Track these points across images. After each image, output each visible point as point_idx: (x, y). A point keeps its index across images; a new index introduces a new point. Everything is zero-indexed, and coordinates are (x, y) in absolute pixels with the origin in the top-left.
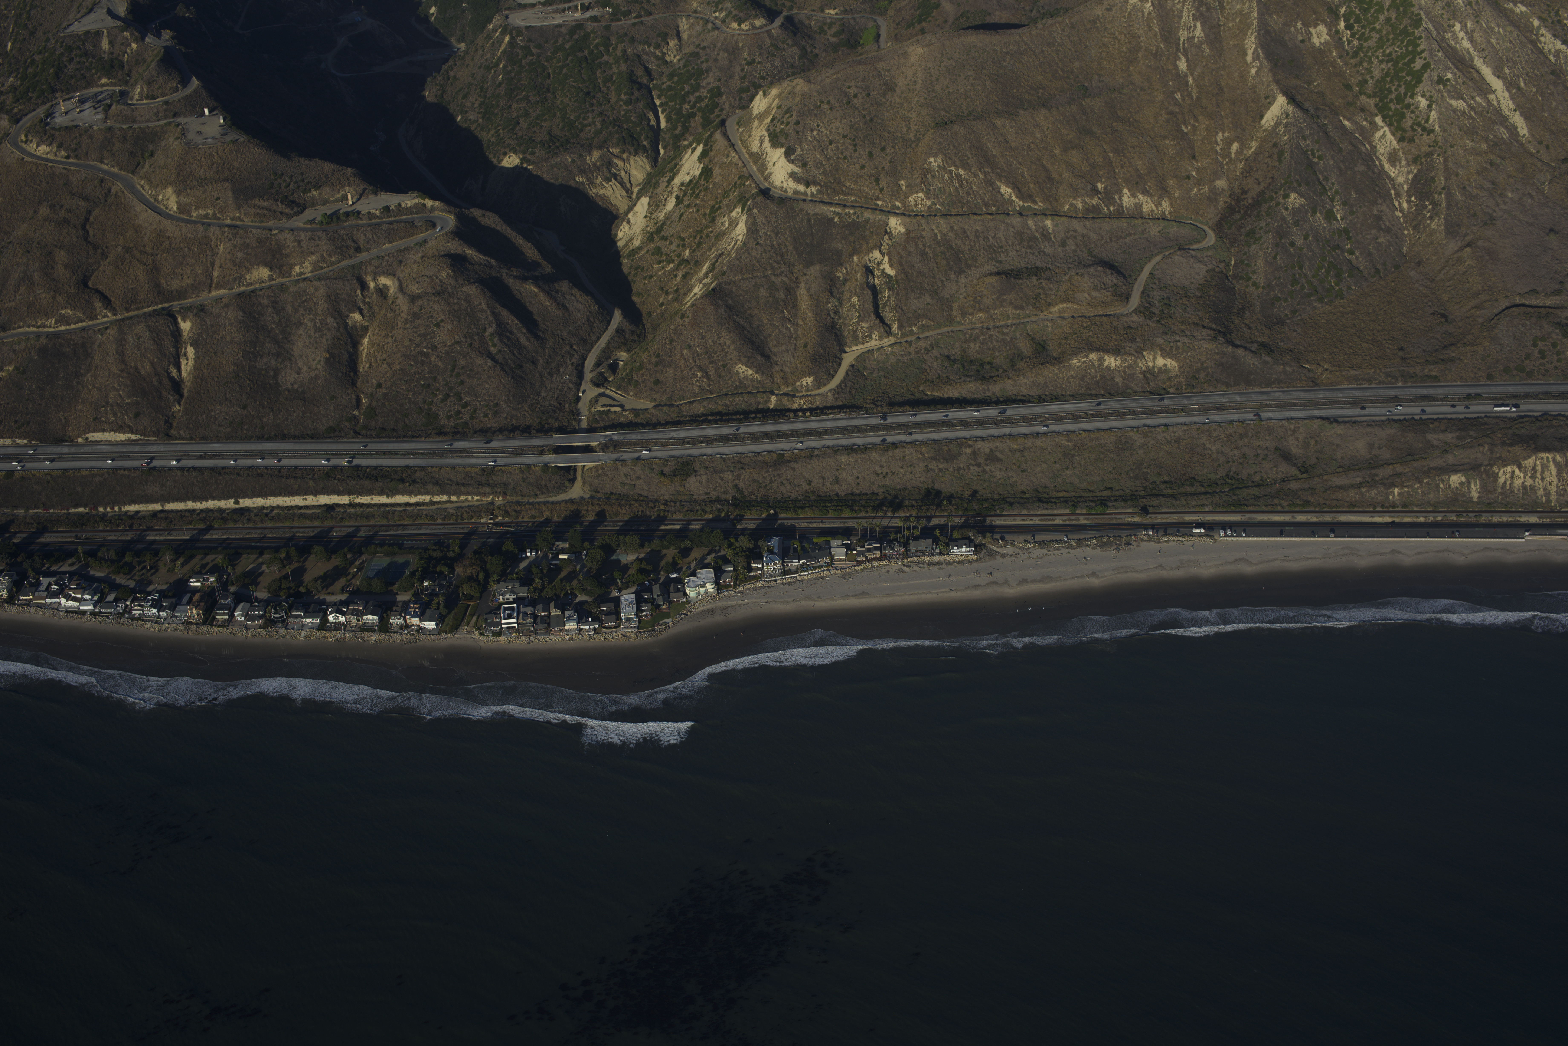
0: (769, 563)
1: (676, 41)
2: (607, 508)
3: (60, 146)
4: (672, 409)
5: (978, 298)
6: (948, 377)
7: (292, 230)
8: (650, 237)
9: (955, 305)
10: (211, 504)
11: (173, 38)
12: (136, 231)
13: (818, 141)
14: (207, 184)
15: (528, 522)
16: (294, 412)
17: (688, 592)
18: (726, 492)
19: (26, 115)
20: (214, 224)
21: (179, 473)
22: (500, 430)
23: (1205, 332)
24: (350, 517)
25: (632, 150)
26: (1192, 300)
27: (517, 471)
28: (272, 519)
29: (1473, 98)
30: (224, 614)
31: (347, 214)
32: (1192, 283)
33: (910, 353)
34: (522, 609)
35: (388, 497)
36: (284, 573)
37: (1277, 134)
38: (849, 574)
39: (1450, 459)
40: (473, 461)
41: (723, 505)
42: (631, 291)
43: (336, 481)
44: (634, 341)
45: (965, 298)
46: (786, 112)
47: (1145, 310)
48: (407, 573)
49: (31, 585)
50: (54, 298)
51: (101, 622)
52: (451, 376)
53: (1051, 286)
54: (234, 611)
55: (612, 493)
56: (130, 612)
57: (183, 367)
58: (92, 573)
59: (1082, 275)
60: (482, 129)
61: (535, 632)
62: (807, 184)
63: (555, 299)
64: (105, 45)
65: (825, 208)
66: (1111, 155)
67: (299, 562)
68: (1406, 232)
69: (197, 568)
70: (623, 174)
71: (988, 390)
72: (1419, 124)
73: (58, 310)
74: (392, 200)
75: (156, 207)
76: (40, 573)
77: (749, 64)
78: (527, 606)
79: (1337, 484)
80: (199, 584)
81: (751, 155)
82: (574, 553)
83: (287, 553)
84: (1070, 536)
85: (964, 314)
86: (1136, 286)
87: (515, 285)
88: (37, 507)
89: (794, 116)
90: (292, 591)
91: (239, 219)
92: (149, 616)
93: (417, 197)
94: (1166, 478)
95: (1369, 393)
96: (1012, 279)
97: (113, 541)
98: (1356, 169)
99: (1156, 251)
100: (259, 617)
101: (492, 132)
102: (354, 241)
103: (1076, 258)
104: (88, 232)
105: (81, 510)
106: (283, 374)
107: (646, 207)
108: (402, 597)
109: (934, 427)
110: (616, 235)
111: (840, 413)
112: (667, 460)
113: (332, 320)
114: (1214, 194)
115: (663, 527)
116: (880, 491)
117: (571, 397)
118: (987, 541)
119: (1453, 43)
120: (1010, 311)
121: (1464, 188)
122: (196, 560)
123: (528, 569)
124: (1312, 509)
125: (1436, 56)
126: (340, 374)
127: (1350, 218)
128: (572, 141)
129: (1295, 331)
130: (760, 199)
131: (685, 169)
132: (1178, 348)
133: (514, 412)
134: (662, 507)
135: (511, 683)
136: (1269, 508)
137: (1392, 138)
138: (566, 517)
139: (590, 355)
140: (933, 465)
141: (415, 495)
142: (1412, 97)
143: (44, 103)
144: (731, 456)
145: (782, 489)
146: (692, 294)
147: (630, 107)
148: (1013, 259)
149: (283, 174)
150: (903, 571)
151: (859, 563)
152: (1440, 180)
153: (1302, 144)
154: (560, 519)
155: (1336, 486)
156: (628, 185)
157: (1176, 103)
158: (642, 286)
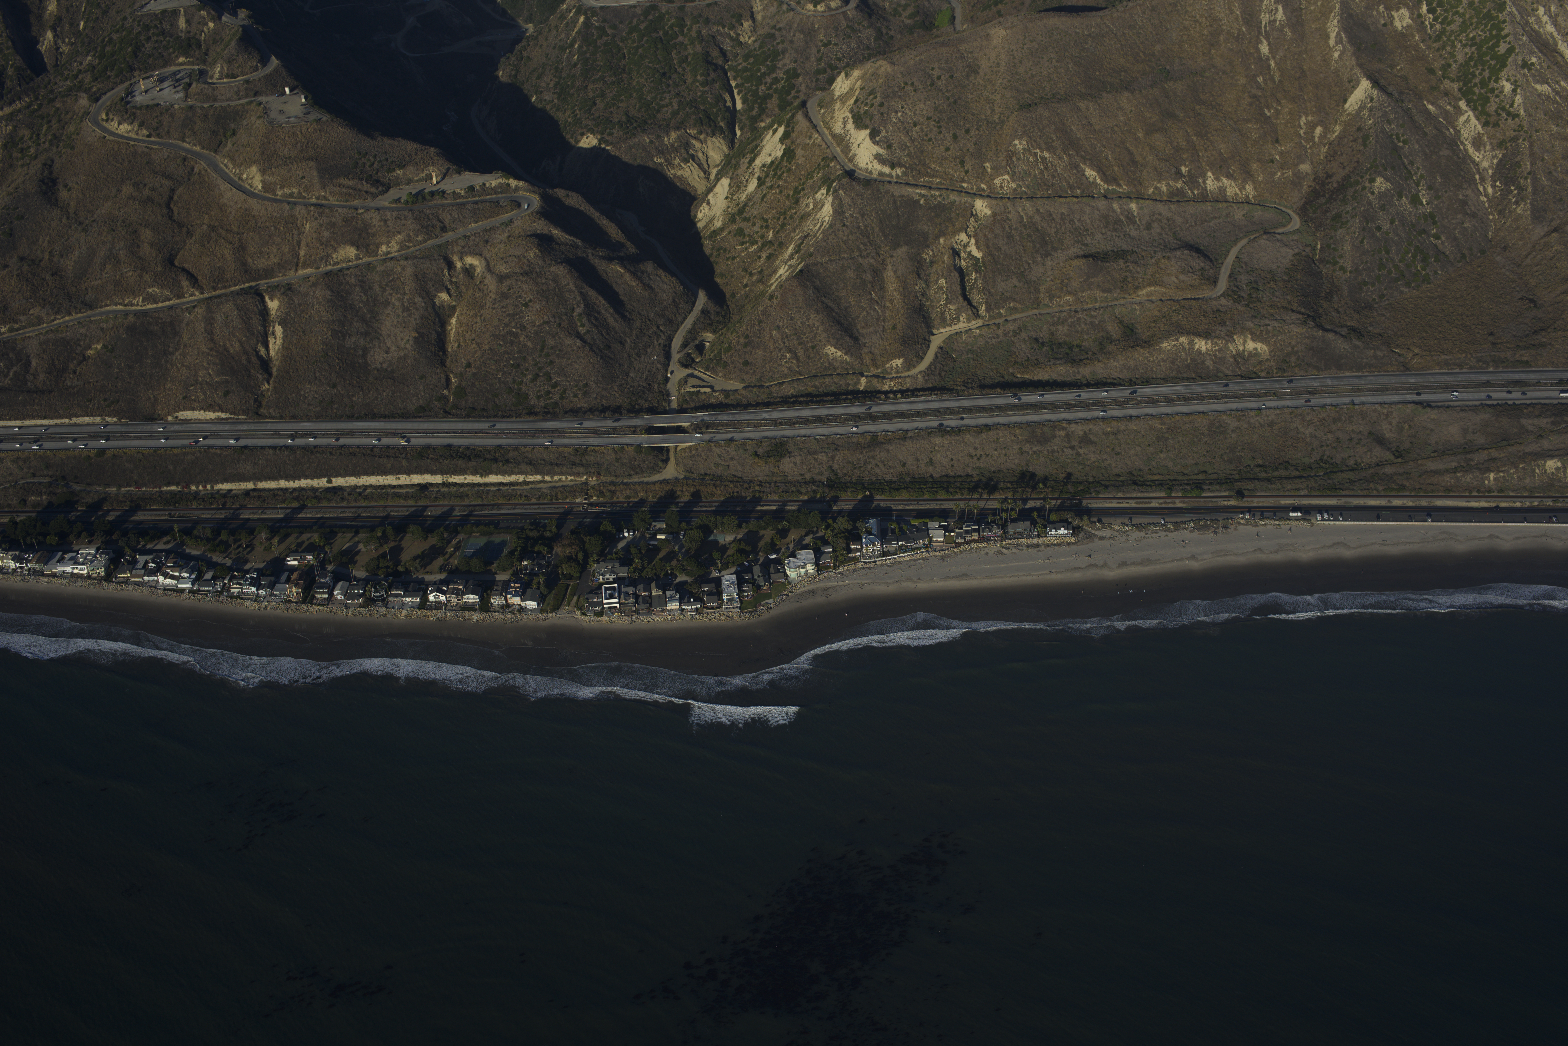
0: (868, 544)
1: (750, 22)
2: (702, 488)
3: (141, 125)
4: (762, 390)
5: (1066, 281)
6: (1037, 360)
7: (378, 209)
8: (732, 219)
9: (1042, 288)
10: (304, 483)
11: (250, 17)
12: (221, 209)
13: (903, 123)
14: (292, 163)
15: (624, 503)
16: (384, 391)
17: (788, 573)
18: (820, 474)
19: (105, 93)
20: (299, 203)
21: (271, 452)
22: (591, 410)
23: (1295, 316)
24: (444, 497)
25: (709, 131)
26: (1280, 284)
27: (610, 452)
28: (366, 498)
29: (1557, 82)
30: (323, 593)
31: (432, 194)
32: (1278, 267)
33: (998, 336)
34: (623, 589)
35: (481, 476)
36: (381, 551)
37: (1362, 118)
38: (948, 555)
39: (1546, 444)
40: (566, 441)
41: (818, 486)
42: (714, 272)
43: (429, 461)
44: (719, 322)
45: (1052, 280)
46: (870, 94)
47: (1233, 293)
48: (505, 553)
49: (129, 562)
50: (141, 276)
51: (199, 600)
52: (541, 356)
53: (1138, 269)
54: (333, 590)
55: (706, 474)
56: (228, 591)
57: (271, 346)
58: (188, 551)
59: (1169, 258)
60: (558, 110)
61: (637, 612)
62: (893, 166)
63: (640, 279)
64: (182, 23)
65: (910, 190)
66: (1195, 138)
67: (396, 541)
68: (1491, 217)
69: (293, 547)
70: (700, 155)
71: (1078, 373)
72: (1503, 109)
73: (145, 289)
74: (477, 179)
75: (241, 186)
76: (136, 551)
77: (825, 45)
78: (628, 586)
79: (1432, 468)
80: (296, 563)
81: (835, 136)
82: (671, 533)
83: (384, 532)
84: (1167, 520)
85: (1051, 297)
86: (1223, 270)
87: (601, 266)
88: (129, 485)
89: (878, 98)
90: (390, 570)
91: (325, 198)
92: (248, 594)
93: (501, 177)
94: (1260, 462)
95: (1460, 378)
96: (1099, 262)
97: (207, 520)
98: (1441, 153)
99: (1241, 235)
100: (359, 596)
101: (569, 113)
102: (440, 221)
103: (1162, 241)
104: (172, 210)
105: (173, 488)
106: (372, 353)
107: (727, 188)
108: (502, 577)
109: (1026, 409)
110: (696, 216)
111: (931, 395)
112: (760, 441)
113: (420, 299)
114: (1298, 178)
115: (759, 508)
116: (975, 473)
117: (660, 378)
118: (1084, 523)
119: (1536, 27)
120: (1098, 294)
121: (1550, 173)
122: (291, 539)
123: (627, 549)
124: (1408, 493)
125: (1521, 40)
126: (429, 354)
127: (1436, 202)
128: (649, 122)
129: (1383, 315)
130: (845, 180)
131: (766, 150)
132: (1268, 332)
133: (604, 393)
134: (757, 488)
135: (616, 663)
136: (1365, 493)
137: (1477, 122)
138: (661, 498)
139: (677, 336)
140: (1027, 447)
141: (509, 475)
142: (1496, 81)
143: (122, 82)
144: (824, 437)
145: (877, 470)
146: (778, 275)
147: (706, 88)
148: (1099, 242)
149: (366, 153)
150: (1002, 553)
151: (958, 545)
152: (1526, 165)
153: (1387, 128)
154: (655, 500)
155: (1431, 471)
156: (706, 166)
157: (1259, 87)
158: (724, 267)
